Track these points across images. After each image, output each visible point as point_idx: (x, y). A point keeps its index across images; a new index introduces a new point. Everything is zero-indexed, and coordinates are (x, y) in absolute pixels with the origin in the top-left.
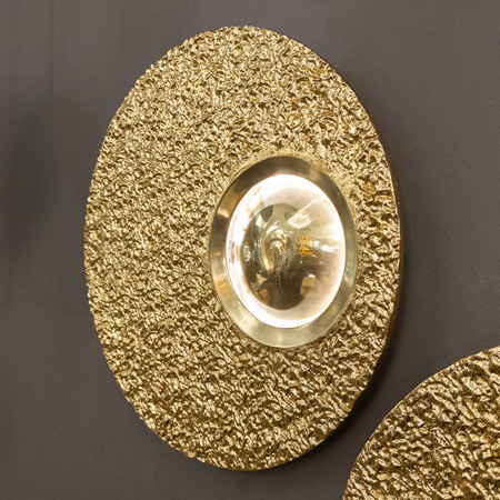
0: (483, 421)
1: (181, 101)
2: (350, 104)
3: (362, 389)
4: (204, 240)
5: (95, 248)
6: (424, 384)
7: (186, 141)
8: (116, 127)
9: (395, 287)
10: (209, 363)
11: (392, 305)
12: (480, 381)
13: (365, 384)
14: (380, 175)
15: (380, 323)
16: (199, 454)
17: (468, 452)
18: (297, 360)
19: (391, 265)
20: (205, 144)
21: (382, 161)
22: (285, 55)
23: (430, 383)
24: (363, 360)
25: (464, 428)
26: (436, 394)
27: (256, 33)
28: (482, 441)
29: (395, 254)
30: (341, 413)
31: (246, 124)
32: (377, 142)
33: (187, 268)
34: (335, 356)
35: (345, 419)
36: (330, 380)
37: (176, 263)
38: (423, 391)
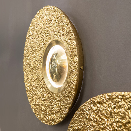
0: (96, 119)
1: (37, 28)
2: (67, 23)
3: (70, 106)
4: (41, 64)
5: (25, 66)
6: (82, 106)
7: (38, 38)
8: (28, 36)
9: (77, 76)
10: (43, 96)
11: (76, 82)
12: (95, 106)
13: (71, 104)
14: (73, 43)
15: (74, 87)
16: (41, 119)
17: (92, 128)
18: (58, 96)
19: (76, 70)
20: (41, 39)
21: (74, 39)
22: (55, 12)
23: (83, 105)
24: (70, 97)
25: (91, 120)
26: (85, 109)
27: (49, 7)
28: (96, 125)
29: (77, 67)
30: (66, 112)
31: (48, 32)
32: (73, 33)
33: (39, 71)
34: (65, 96)
35: (67, 114)
36: (64, 102)
37: (37, 70)
38: (82, 108)
